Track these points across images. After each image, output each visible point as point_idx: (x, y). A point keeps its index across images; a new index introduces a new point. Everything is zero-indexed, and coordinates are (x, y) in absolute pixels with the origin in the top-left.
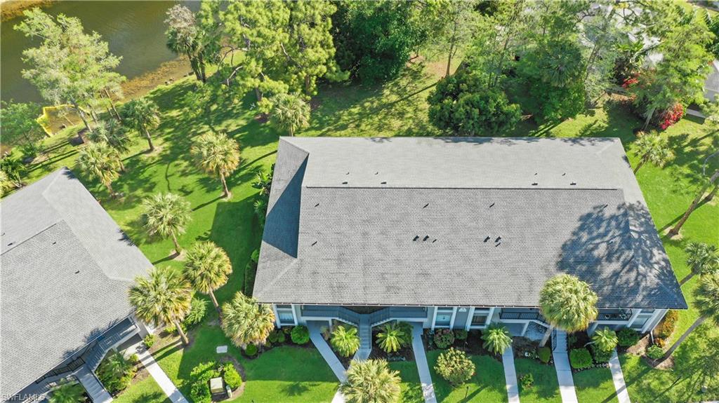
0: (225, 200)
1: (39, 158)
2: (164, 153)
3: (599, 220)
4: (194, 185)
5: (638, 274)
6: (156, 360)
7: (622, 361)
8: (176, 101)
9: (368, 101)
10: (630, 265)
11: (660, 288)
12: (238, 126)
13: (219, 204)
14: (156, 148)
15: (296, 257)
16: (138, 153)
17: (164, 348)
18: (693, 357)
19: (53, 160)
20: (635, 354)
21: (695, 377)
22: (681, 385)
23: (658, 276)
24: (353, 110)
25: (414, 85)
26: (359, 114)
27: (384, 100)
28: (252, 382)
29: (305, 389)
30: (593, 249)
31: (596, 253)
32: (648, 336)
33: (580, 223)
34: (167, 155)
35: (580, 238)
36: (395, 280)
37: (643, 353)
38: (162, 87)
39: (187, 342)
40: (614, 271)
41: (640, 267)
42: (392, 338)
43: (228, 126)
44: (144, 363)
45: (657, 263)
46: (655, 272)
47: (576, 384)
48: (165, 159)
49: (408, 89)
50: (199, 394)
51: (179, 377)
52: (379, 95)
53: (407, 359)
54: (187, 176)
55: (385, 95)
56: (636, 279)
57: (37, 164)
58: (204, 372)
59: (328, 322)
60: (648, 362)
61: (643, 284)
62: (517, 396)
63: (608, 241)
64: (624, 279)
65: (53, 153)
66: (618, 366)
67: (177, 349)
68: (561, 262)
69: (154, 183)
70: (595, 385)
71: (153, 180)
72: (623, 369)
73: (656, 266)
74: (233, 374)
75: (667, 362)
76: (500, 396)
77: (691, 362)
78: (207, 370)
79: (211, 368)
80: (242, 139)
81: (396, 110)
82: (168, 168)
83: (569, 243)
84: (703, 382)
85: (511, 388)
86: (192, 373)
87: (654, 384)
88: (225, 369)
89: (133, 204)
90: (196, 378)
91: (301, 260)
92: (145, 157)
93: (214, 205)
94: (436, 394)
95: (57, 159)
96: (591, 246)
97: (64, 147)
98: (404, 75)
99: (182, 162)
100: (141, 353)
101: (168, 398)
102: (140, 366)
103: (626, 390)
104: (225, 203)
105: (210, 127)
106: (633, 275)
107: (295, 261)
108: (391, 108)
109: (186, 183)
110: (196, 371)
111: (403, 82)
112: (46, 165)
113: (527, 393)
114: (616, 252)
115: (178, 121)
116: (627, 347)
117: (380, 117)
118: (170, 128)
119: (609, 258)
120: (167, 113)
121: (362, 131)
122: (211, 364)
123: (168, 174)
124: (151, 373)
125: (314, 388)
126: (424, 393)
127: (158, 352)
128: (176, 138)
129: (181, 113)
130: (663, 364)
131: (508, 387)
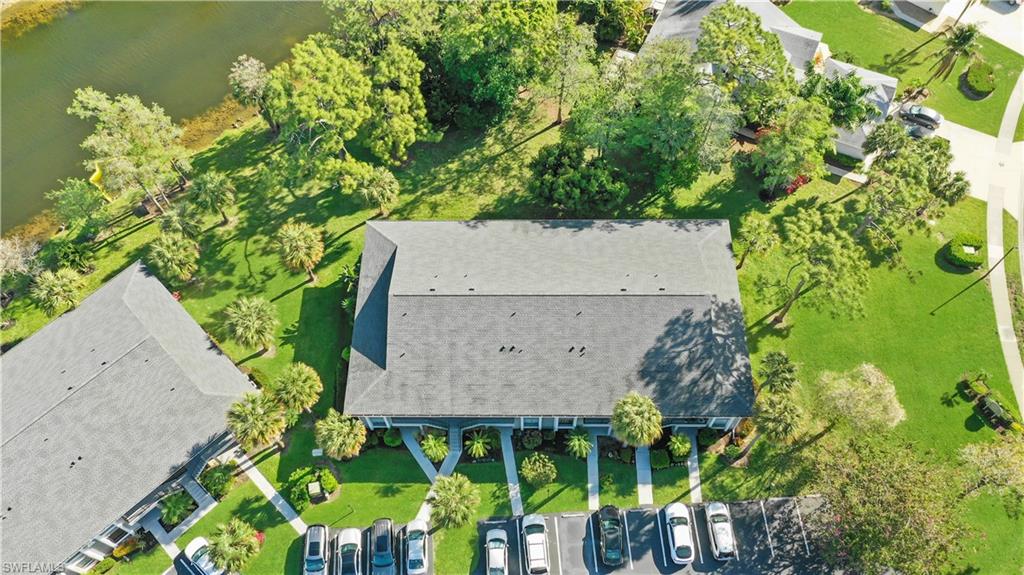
0: (311, 285)
1: (103, 235)
2: (241, 226)
3: (686, 325)
4: (276, 268)
5: (716, 382)
6: (255, 464)
7: (701, 460)
8: (248, 155)
9: (467, 154)
10: (709, 373)
11: (733, 397)
12: (320, 189)
13: (305, 290)
14: (230, 219)
15: (385, 369)
16: (212, 226)
17: (261, 452)
18: (770, 454)
19: (119, 236)
20: (714, 453)
21: (767, 474)
22: (752, 482)
23: (734, 384)
24: (450, 166)
25: (520, 131)
26: (457, 171)
27: (486, 153)
28: (348, 484)
29: (398, 491)
30: (675, 358)
31: (677, 361)
32: (730, 434)
33: (666, 328)
34: (243, 229)
35: (664, 345)
36: (481, 391)
37: (722, 451)
38: (229, 132)
39: (283, 446)
40: (693, 379)
41: (719, 376)
42: (479, 445)
43: (309, 189)
44: (243, 467)
45: (737, 369)
46: (732, 379)
47: (653, 483)
48: (244, 234)
49: (514, 136)
50: (298, 499)
51: (278, 480)
52: (481, 145)
53: (496, 460)
54: (268, 255)
55: (487, 146)
56: (713, 386)
57: (102, 242)
58: (301, 478)
59: (418, 427)
60: (724, 461)
61: (719, 393)
62: (597, 495)
63: (690, 350)
64: (702, 387)
65: (118, 226)
66: (696, 465)
67: (274, 452)
68: (642, 371)
69: (232, 264)
70: (672, 483)
71: (232, 261)
72: (700, 468)
73: (735, 374)
74: (329, 478)
75: (744, 460)
76: (581, 494)
77: (766, 459)
78: (304, 475)
79: (308, 473)
80: (326, 207)
81: (499, 165)
82: (247, 245)
83: (653, 350)
84: (773, 480)
85: (592, 488)
86: (291, 479)
87: (728, 481)
88: (322, 474)
89: (214, 291)
90: (295, 483)
91: (390, 372)
92: (220, 231)
93: (300, 291)
94: (521, 493)
95: (123, 234)
96: (673, 355)
97: (128, 219)
98: (510, 117)
99: (262, 237)
100: (239, 457)
101: (269, 502)
102: (239, 470)
103: (699, 488)
104: (312, 288)
105: (290, 190)
106: (710, 383)
107: (384, 372)
108: (494, 163)
109: (267, 264)
110: (294, 476)
111: (509, 127)
112: (112, 242)
113: (606, 492)
114: (698, 359)
115: (252, 182)
116: (707, 446)
117: (480, 175)
118: (244, 192)
119: (690, 366)
120: (239, 172)
121: (460, 194)
122: (307, 469)
123: (248, 253)
124: (251, 477)
125: (406, 489)
126: (511, 493)
127: (255, 456)
128: (252, 206)
129: (255, 171)
130: (739, 462)
131: (589, 486)
